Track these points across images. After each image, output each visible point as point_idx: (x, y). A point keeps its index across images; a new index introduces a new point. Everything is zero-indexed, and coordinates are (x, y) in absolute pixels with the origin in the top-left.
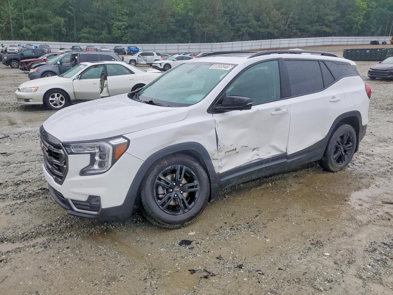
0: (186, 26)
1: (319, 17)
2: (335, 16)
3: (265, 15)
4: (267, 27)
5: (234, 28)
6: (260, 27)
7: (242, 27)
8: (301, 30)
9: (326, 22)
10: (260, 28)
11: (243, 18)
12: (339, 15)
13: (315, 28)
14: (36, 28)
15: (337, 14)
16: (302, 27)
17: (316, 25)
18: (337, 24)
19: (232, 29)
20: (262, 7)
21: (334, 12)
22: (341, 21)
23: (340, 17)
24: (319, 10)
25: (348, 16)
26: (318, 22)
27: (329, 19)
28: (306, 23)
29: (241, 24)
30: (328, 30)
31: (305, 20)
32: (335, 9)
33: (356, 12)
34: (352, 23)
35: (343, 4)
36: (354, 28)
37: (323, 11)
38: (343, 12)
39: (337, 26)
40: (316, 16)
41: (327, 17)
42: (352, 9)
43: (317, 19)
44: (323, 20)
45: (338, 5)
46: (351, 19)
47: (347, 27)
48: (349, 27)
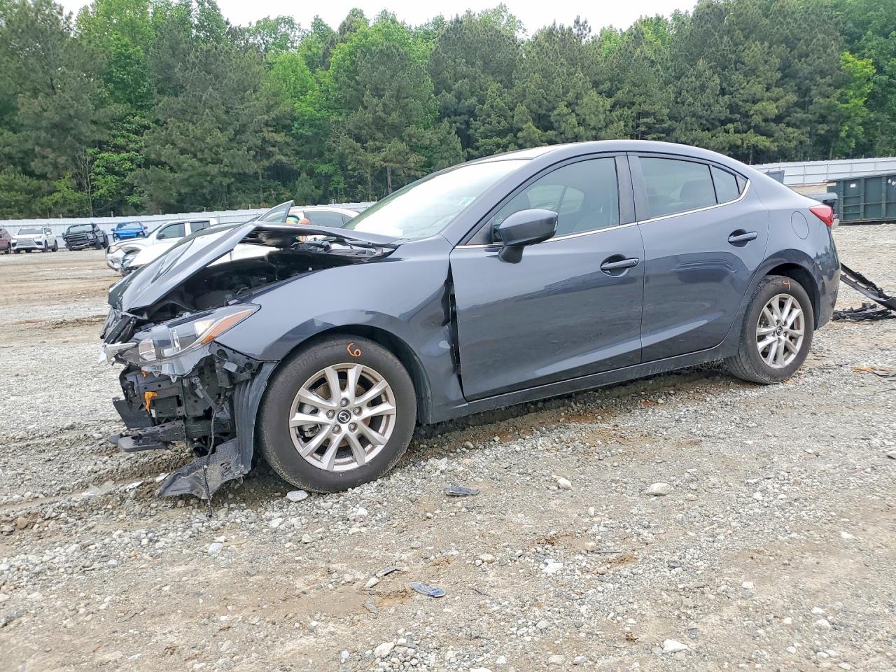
0: (327, 154)
1: (733, 108)
2: (782, 102)
9: (757, 119)
11: (499, 123)
12: (793, 98)
15: (787, 97)
17: (727, 131)
18: (788, 124)
21: (777, 91)
22: (800, 115)
23: (796, 104)
24: (732, 89)
25: (821, 101)
26: (731, 121)
27: (764, 112)
28: (696, 126)
29: (496, 139)
30: (763, 142)
31: (694, 119)
32: (779, 84)
33: (847, 88)
34: (838, 118)
35: (803, 68)
36: (843, 134)
37: (742, 92)
38: (803, 92)
39: (790, 129)
40: (722, 104)
41: (758, 107)
42: (828, 79)
43: (726, 113)
44: (746, 115)
45: (787, 72)
46: (830, 108)
47: (823, 132)
48: (827, 131)
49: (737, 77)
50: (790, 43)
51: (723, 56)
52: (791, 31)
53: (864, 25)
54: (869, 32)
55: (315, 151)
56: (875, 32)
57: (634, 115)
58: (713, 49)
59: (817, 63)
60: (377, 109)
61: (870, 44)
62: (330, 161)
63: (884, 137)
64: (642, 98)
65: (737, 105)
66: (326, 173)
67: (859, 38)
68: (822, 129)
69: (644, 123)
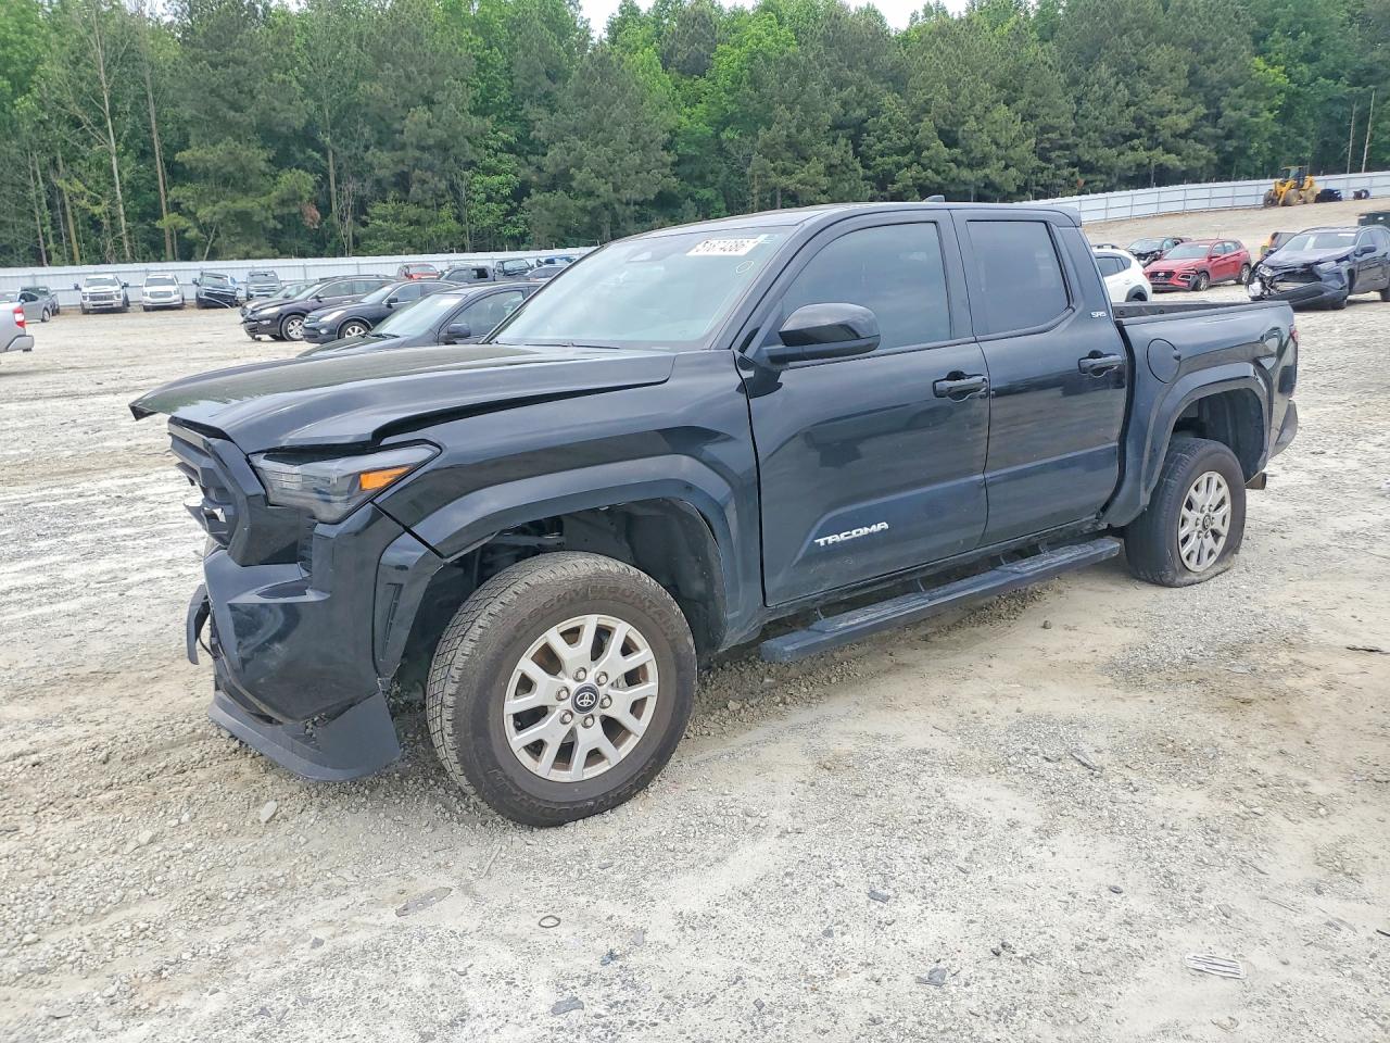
0: (710, 178)
1: (1138, 121)
2: (1191, 115)
3: (972, 124)
4: (982, 162)
5: (870, 173)
6: (958, 164)
7: (899, 166)
8: (1087, 168)
9: (1166, 134)
10: (958, 167)
11: (900, 139)
12: (1202, 110)
13: (1130, 156)
14: (215, 214)
15: (1196, 109)
16: (1087, 157)
17: (1133, 149)
18: (1197, 140)
19: (865, 178)
20: (961, 98)
21: (1186, 102)
22: (1209, 130)
23: (1205, 117)
24: (1136, 99)
25: (1233, 114)
26: (1139, 136)
27: (1174, 127)
28: (1099, 143)
29: (895, 158)
30: (1171, 160)
31: (1097, 134)
32: (1186, 95)
33: (1256, 100)
34: (1247, 133)
35: (1212, 75)
36: (1251, 152)
37: (1149, 103)
38: (1212, 102)
39: (1199, 146)
40: (1128, 118)
41: (1168, 120)
42: (1241, 89)
43: (1132, 127)
44: (1152, 130)
45: (1195, 81)
46: (1241, 123)
47: (1231, 149)
48: (1236, 148)
49: (1142, 86)
50: (1197, 46)
51: (1125, 60)
52: (1196, 31)
53: (1269, 23)
54: (1276, 33)
55: (697, 173)
56: (1284, 32)
57: (1037, 128)
58: (1113, 51)
59: (1227, 70)
60: (790, 125)
61: (1277, 47)
62: (713, 184)
63: (1289, 154)
64: (1047, 110)
65: (1142, 118)
66: (707, 199)
67: (1264, 38)
68: (1230, 146)
69: (1048, 139)
